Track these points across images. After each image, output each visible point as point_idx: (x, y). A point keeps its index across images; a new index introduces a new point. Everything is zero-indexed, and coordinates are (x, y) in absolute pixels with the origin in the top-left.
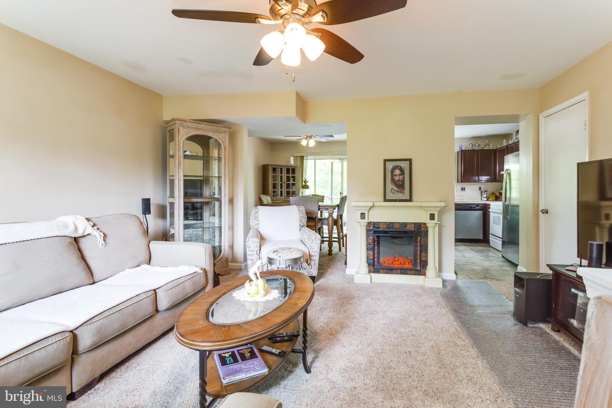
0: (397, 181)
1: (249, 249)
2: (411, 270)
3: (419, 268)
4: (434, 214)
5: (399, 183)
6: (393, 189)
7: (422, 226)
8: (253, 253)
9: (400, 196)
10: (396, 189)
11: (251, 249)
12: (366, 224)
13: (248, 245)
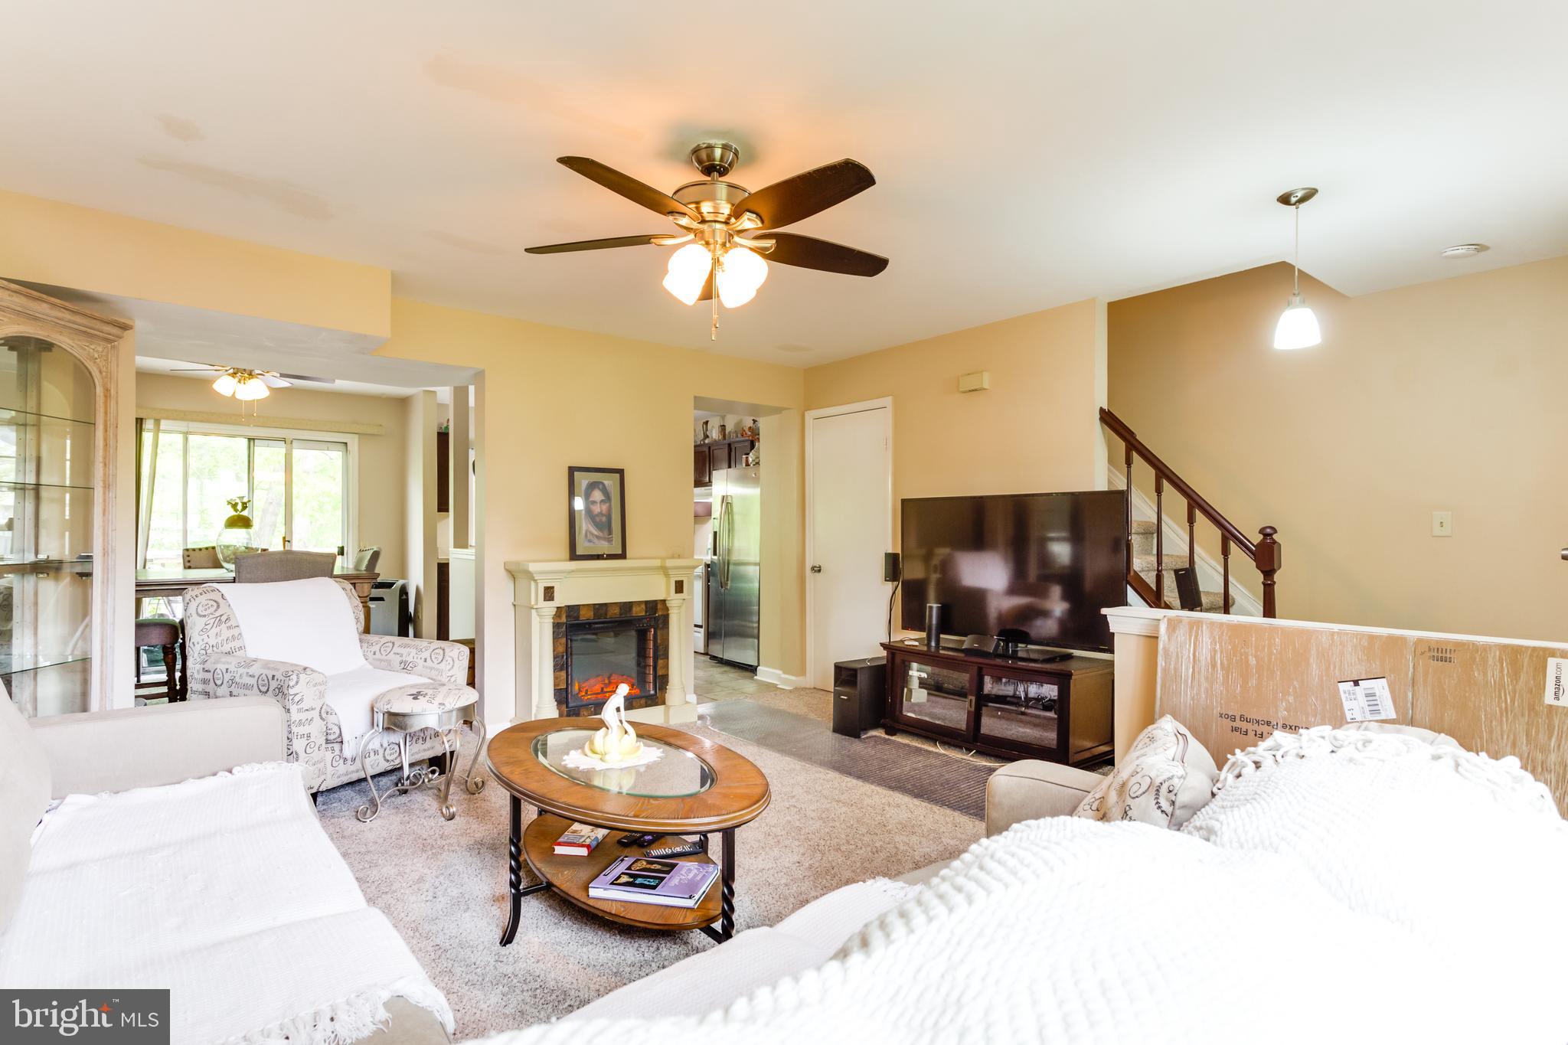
0: (597, 515)
1: (299, 707)
2: (641, 697)
3: (652, 692)
4: (682, 581)
5: (601, 520)
6: (590, 532)
7: (659, 606)
8: (309, 715)
9: (604, 547)
10: (596, 533)
11: (304, 705)
12: (553, 611)
13: (295, 695)
